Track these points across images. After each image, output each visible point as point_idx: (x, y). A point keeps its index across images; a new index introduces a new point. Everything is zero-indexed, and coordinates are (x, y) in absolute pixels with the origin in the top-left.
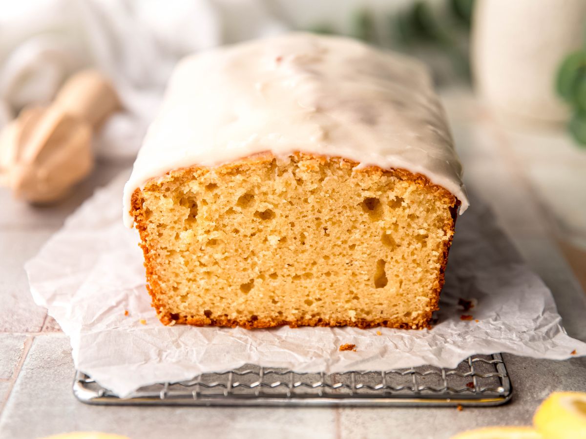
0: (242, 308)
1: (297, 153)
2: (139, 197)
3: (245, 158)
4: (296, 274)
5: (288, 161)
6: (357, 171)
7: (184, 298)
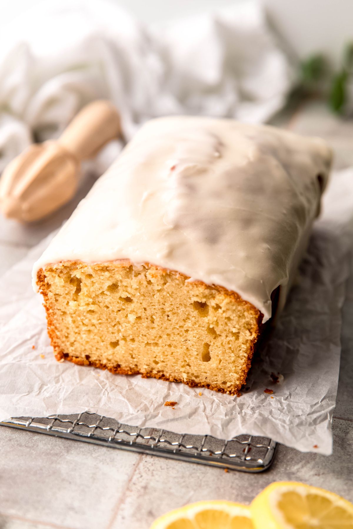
0: (110, 357)
1: (147, 264)
2: (42, 274)
3: (111, 261)
4: (148, 342)
5: (141, 269)
6: (188, 283)
7: (72, 344)
